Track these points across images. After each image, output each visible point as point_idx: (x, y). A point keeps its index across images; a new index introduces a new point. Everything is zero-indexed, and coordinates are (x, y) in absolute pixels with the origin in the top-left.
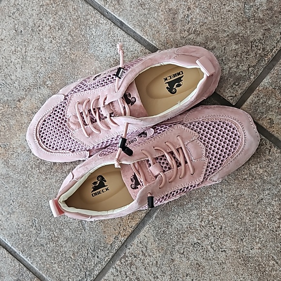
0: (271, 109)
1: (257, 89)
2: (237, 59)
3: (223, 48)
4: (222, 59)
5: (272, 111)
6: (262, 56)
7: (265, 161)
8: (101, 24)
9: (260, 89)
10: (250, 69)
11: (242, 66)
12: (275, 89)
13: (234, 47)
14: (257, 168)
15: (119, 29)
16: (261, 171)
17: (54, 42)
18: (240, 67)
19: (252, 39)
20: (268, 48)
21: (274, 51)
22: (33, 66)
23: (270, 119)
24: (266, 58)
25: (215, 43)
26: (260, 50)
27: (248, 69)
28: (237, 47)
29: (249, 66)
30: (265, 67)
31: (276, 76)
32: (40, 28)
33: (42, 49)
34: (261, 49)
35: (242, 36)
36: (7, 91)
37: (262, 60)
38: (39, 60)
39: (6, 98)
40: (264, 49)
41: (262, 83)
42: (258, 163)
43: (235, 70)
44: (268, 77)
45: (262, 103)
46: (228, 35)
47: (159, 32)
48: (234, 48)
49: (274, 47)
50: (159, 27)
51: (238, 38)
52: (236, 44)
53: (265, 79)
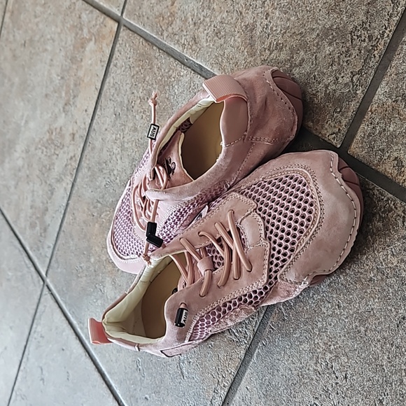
0: (395, 140)
1: (369, 110)
2: (334, 68)
3: (314, 57)
4: (315, 76)
5: (397, 144)
6: (369, 51)
7: (398, 240)
8: (182, 76)
9: (374, 109)
10: (354, 79)
11: (342, 77)
12: (396, 101)
13: (328, 49)
14: (387, 255)
15: (199, 76)
16: (395, 261)
17: (144, 116)
18: (340, 80)
19: (350, 28)
20: (377, 33)
21: (386, 35)
22: (130, 154)
23: (396, 159)
24: (376, 52)
25: (302, 53)
26: (364, 40)
27: (352, 79)
28: (332, 49)
29: (353, 74)
30: (377, 68)
31: (395, 77)
32: (133, 104)
33: (135, 130)
34: (367, 40)
35: (336, 28)
36: (111, 191)
37: (371, 58)
38: (134, 144)
39: (111, 200)
40: (370, 38)
41: (376, 97)
42: (388, 246)
43: (334, 87)
44: (384, 83)
45: (380, 133)
46: (318, 35)
47: (237, 63)
48: (328, 52)
49: (386, 29)
50: (237, 56)
51: (332, 34)
52: (330, 44)
53: (379, 89)
